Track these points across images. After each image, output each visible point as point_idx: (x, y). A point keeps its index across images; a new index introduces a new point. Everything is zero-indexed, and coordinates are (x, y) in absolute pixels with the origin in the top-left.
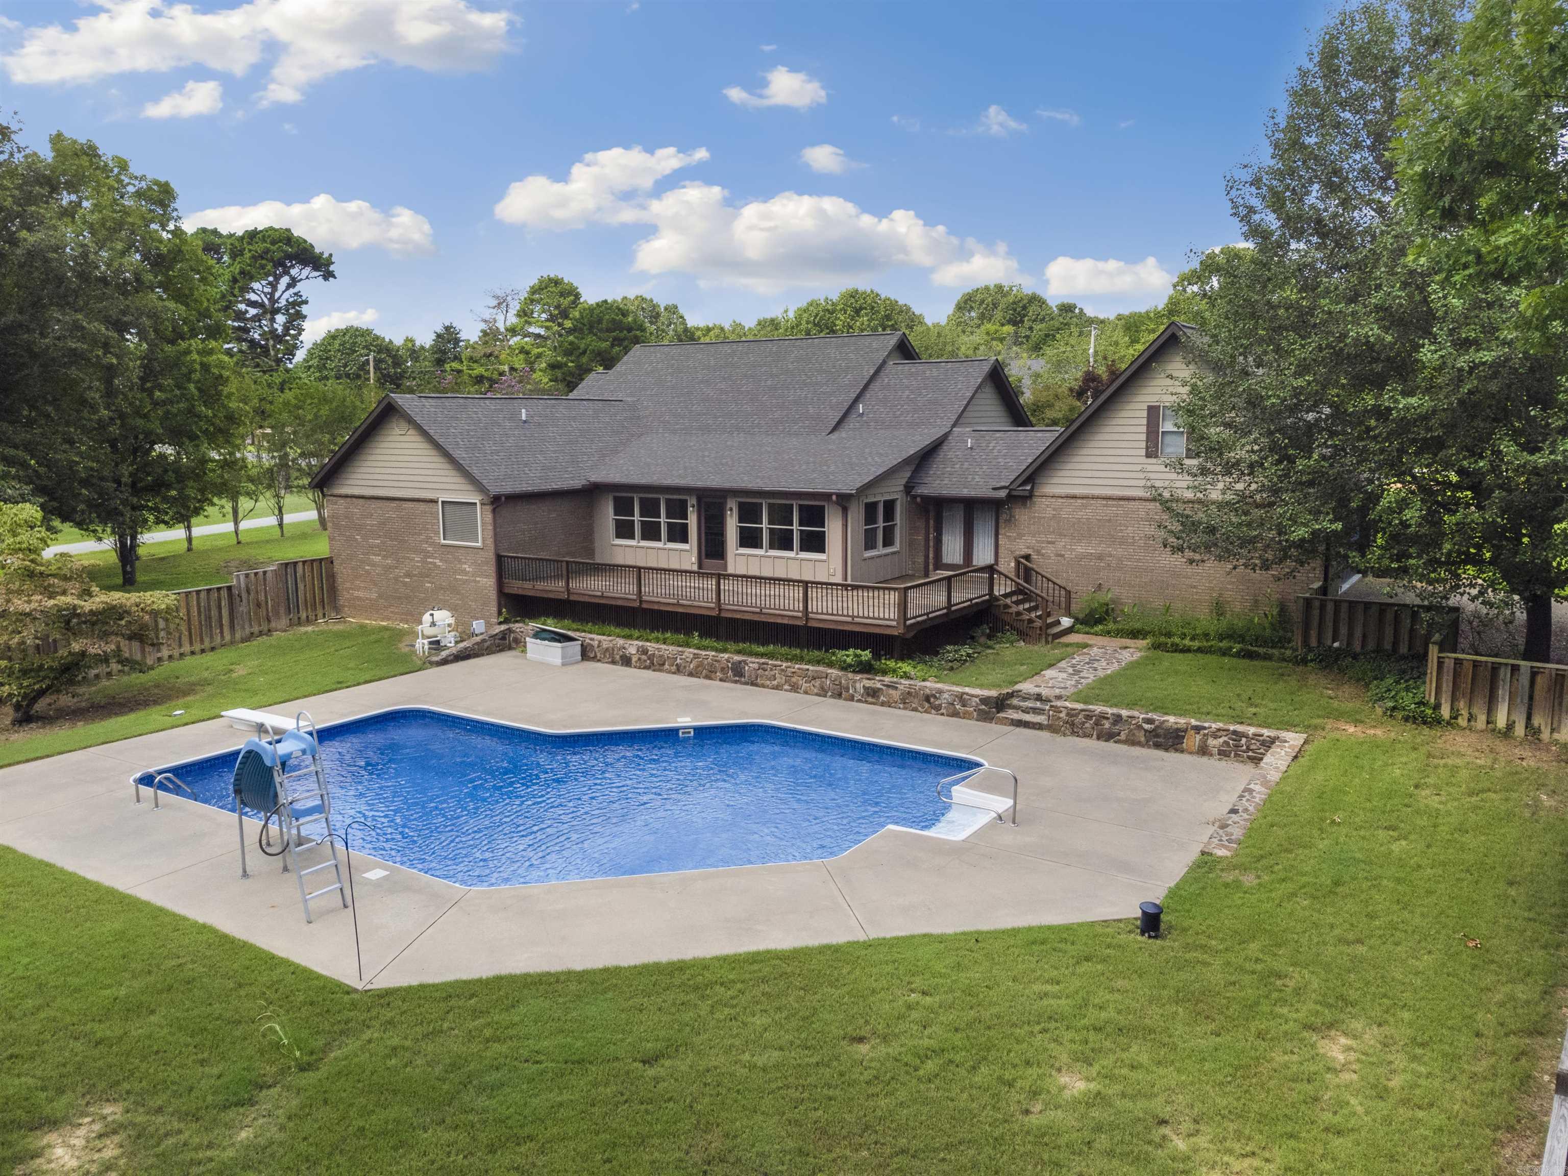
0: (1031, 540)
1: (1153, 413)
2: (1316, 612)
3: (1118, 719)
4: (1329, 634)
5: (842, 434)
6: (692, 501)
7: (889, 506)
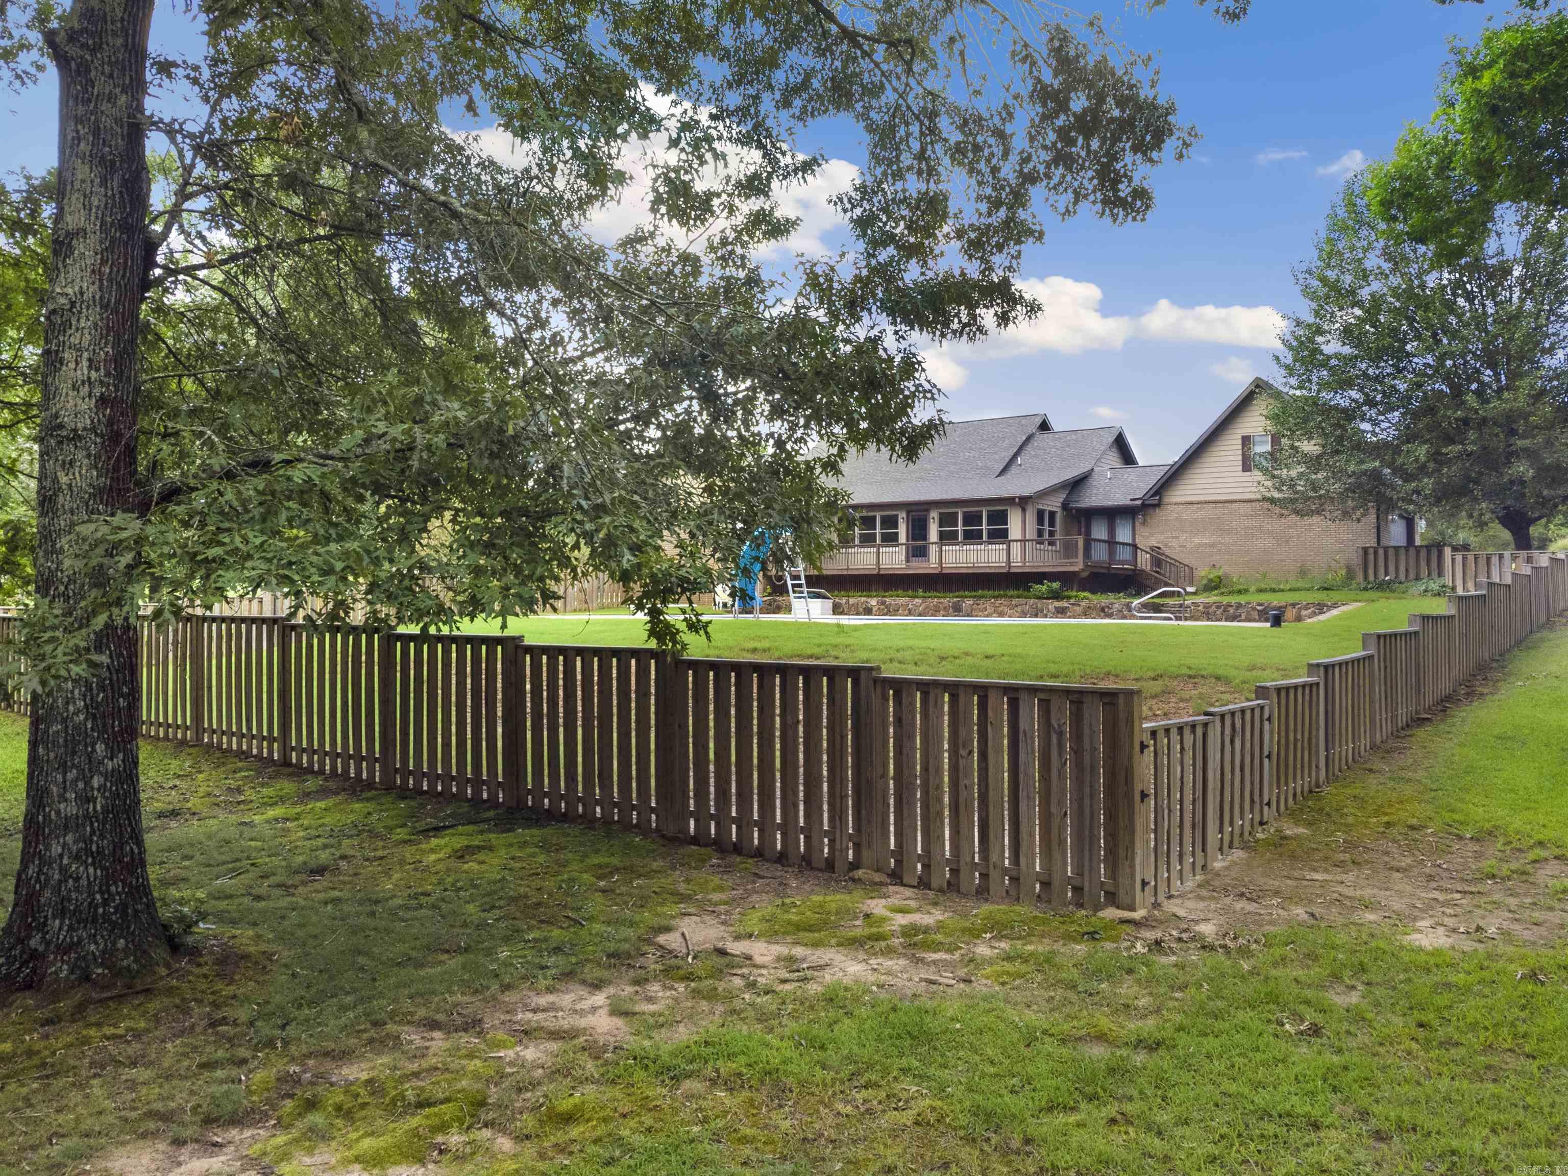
0: (1161, 537)
1: (1246, 440)
2: (1371, 557)
3: (1239, 606)
4: (1382, 570)
5: (1008, 476)
6: (902, 515)
7: (1052, 514)
